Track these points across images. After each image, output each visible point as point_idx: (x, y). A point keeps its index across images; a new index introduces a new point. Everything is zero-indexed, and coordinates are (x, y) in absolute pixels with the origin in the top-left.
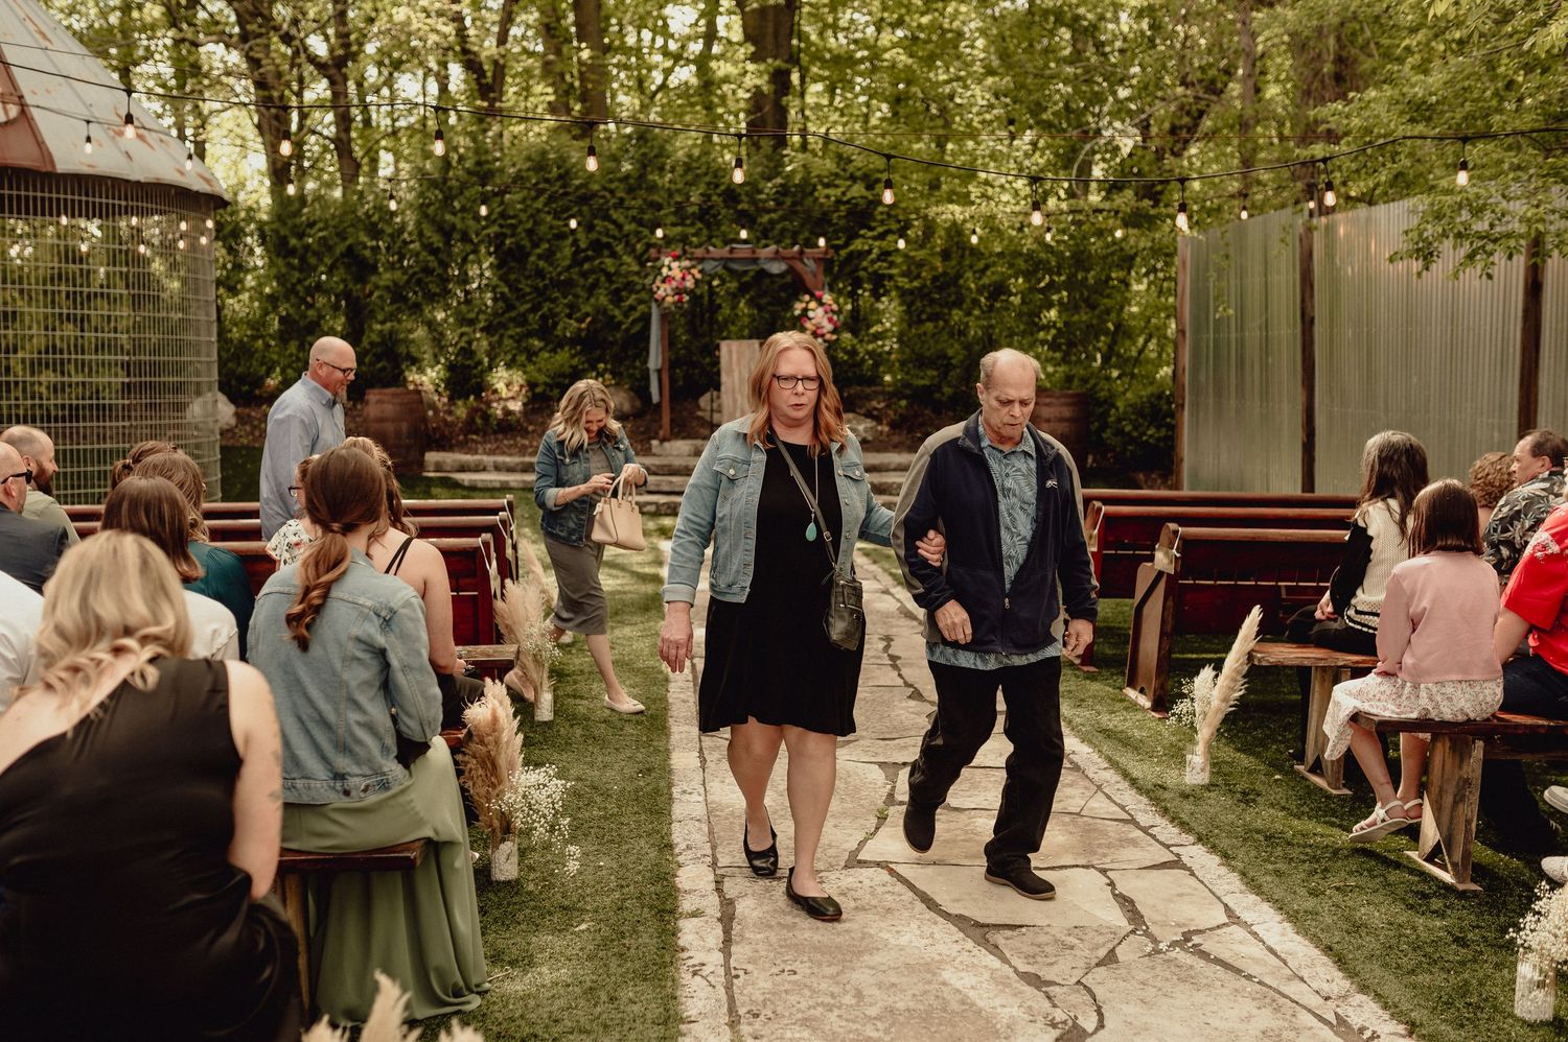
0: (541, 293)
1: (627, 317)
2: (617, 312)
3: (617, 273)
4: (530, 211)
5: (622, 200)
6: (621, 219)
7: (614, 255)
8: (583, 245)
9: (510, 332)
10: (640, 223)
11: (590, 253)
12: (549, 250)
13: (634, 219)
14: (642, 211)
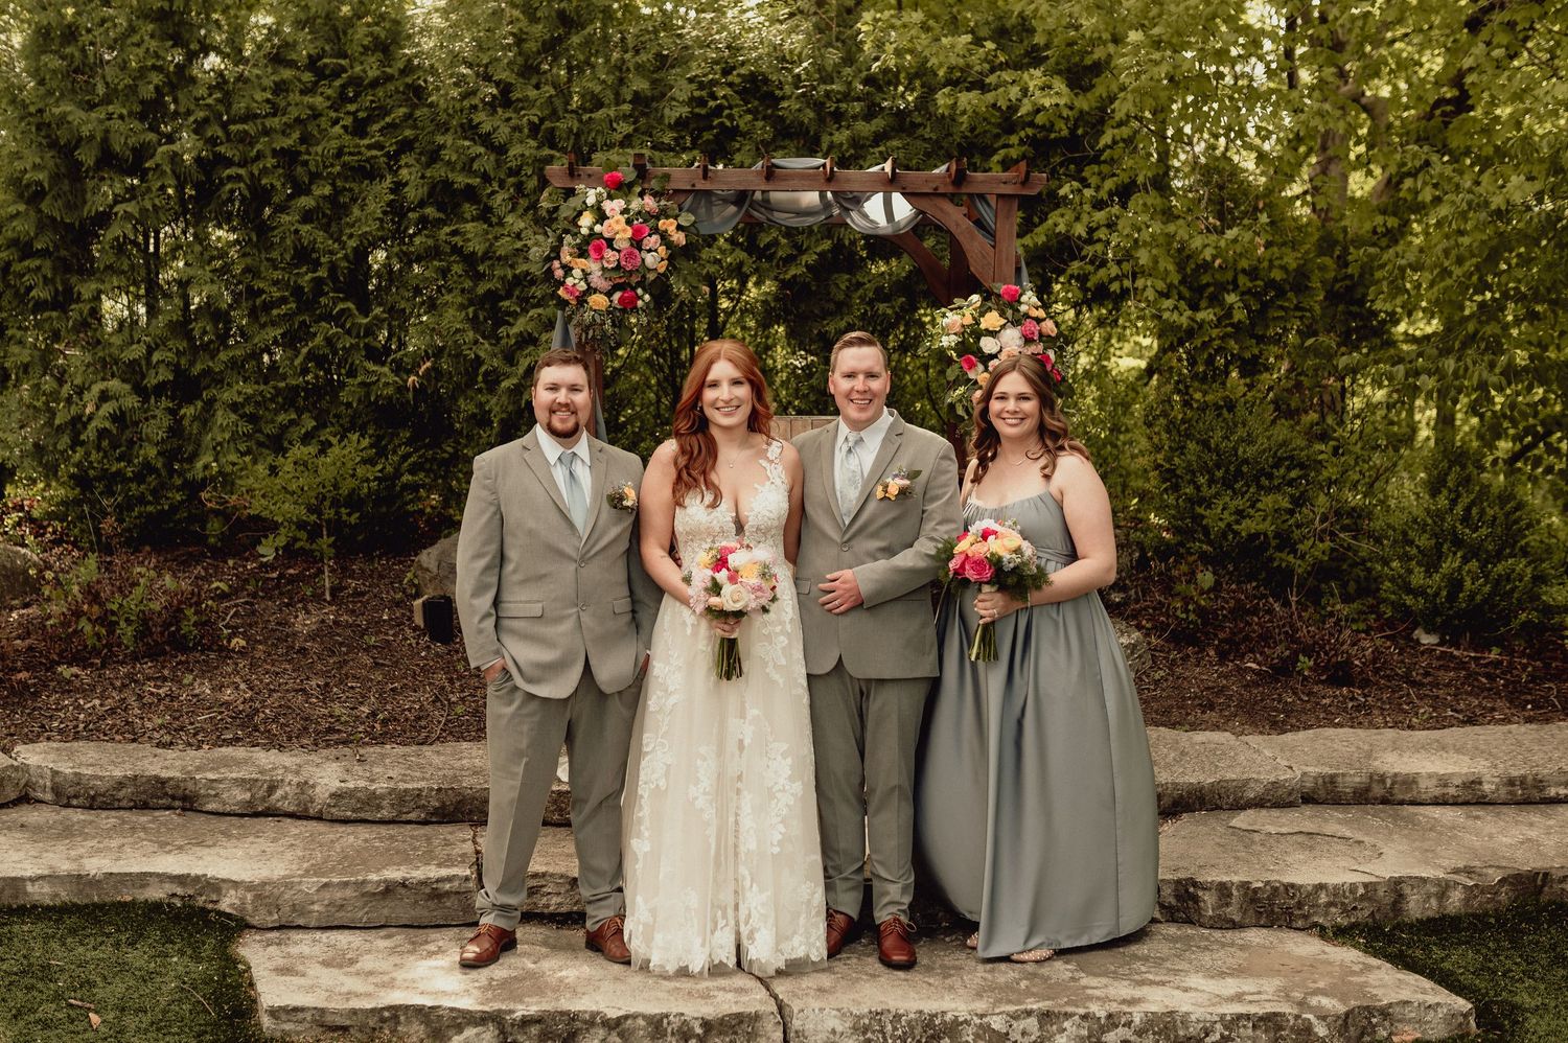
0: (306, 301)
1: (510, 359)
2: (485, 349)
3: (487, 256)
4: (294, 113)
5: (506, 89)
6: (503, 133)
7: (485, 215)
8: (412, 193)
9: (227, 396)
10: (551, 140)
11: (430, 211)
12: (332, 199)
13: (534, 129)
14: (554, 115)
